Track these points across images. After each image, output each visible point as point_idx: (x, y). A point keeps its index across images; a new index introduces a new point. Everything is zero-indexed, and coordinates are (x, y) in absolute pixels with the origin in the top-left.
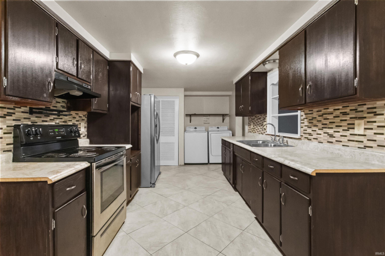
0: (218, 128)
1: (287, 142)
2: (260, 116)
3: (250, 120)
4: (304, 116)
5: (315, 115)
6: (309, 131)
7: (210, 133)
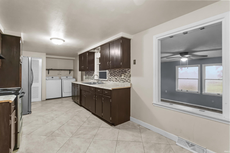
0: (67, 77)
1: (103, 82)
2: (91, 72)
3: (86, 73)
4: (109, 72)
5: (112, 72)
6: (110, 77)
7: (63, 80)
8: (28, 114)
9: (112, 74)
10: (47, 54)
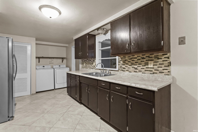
0: (60, 66)
1: (110, 72)
2: (91, 59)
3: (83, 61)
4: (120, 59)
5: (127, 58)
6: (124, 66)
7: (55, 69)
8: (9, 120)
9: (127, 62)
10: (37, 40)
